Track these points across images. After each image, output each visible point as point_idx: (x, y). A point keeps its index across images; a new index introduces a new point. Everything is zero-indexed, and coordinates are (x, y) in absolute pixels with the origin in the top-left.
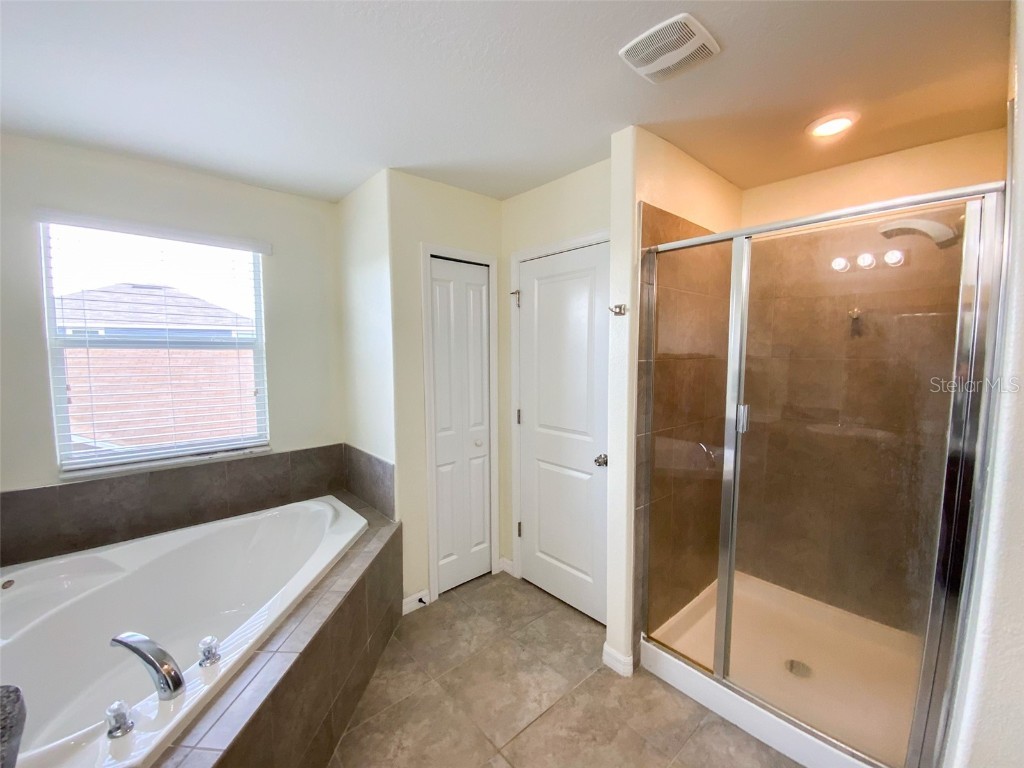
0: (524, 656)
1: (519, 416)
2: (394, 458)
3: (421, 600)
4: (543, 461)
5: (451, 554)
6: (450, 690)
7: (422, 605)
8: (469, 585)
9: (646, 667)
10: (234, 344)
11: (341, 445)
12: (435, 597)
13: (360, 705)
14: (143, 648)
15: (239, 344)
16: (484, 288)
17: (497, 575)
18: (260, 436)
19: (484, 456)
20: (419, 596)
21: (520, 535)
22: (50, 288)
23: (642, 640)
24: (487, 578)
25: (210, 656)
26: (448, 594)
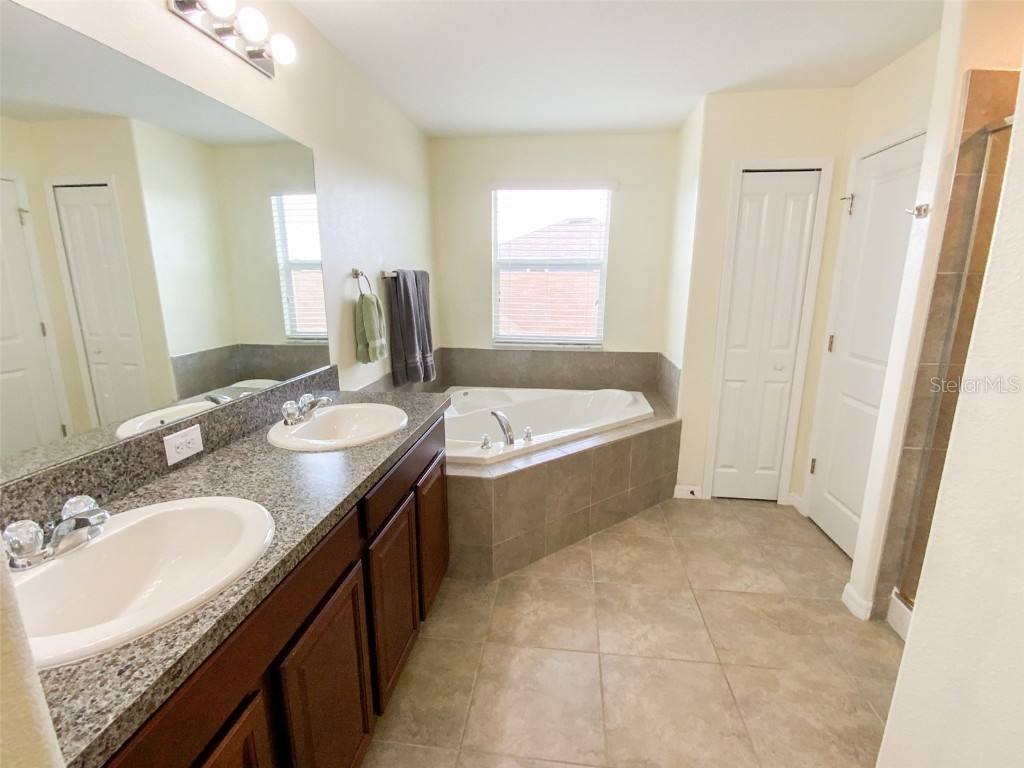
0: (759, 560)
1: (831, 343)
2: (681, 362)
3: (692, 493)
4: (848, 396)
5: (731, 467)
6: (680, 548)
7: (691, 497)
8: (746, 502)
9: (890, 622)
10: (587, 264)
11: (657, 353)
12: (707, 497)
13: (615, 525)
14: (502, 420)
15: (590, 265)
16: (811, 197)
17: (782, 506)
18: (598, 337)
19: (786, 382)
20: (692, 489)
21: (812, 472)
22: (496, 238)
23: (893, 595)
24: (771, 504)
25: (528, 436)
26: (722, 500)
